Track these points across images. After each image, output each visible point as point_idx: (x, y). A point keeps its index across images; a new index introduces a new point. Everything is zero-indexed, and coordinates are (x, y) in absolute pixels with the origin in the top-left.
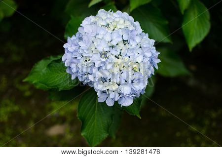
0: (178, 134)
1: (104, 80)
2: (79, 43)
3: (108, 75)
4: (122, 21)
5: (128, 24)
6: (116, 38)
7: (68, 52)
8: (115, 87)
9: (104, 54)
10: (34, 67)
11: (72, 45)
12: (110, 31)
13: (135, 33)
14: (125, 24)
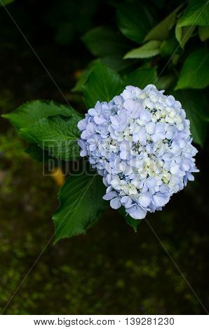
0: (144, 246)
1: (122, 177)
2: (111, 117)
3: (130, 173)
4: (173, 114)
5: (179, 120)
6: (160, 133)
7: (92, 121)
8: (133, 192)
9: (136, 146)
10: (24, 104)
11: (101, 116)
12: (154, 120)
13: (183, 135)
14: (176, 120)
